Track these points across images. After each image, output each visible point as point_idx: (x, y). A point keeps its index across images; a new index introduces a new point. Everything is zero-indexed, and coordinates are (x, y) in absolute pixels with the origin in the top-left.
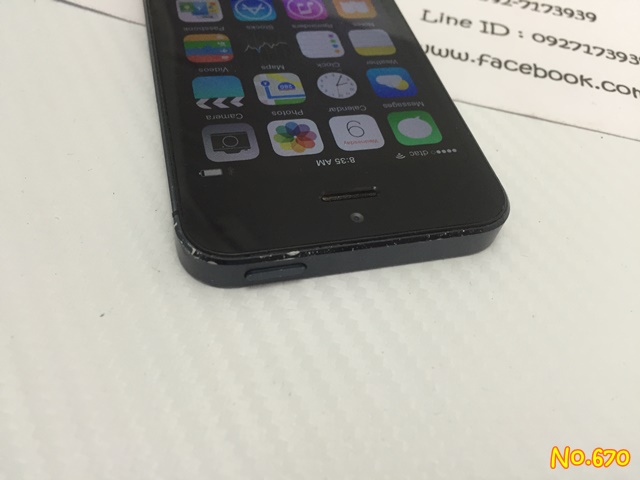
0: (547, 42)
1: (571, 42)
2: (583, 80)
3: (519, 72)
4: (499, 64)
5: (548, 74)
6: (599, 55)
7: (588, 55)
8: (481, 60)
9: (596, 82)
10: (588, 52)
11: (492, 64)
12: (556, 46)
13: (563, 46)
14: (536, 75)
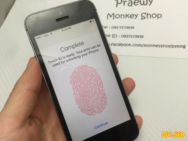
0: (124, 37)
1: (129, 35)
2: (130, 45)
3: (118, 46)
4: (115, 45)
5: (123, 45)
6: (134, 37)
7: (131, 38)
8: (112, 45)
9: (132, 45)
10: (132, 37)
11: (114, 45)
12: (126, 38)
13: (127, 37)
14: (121, 46)
